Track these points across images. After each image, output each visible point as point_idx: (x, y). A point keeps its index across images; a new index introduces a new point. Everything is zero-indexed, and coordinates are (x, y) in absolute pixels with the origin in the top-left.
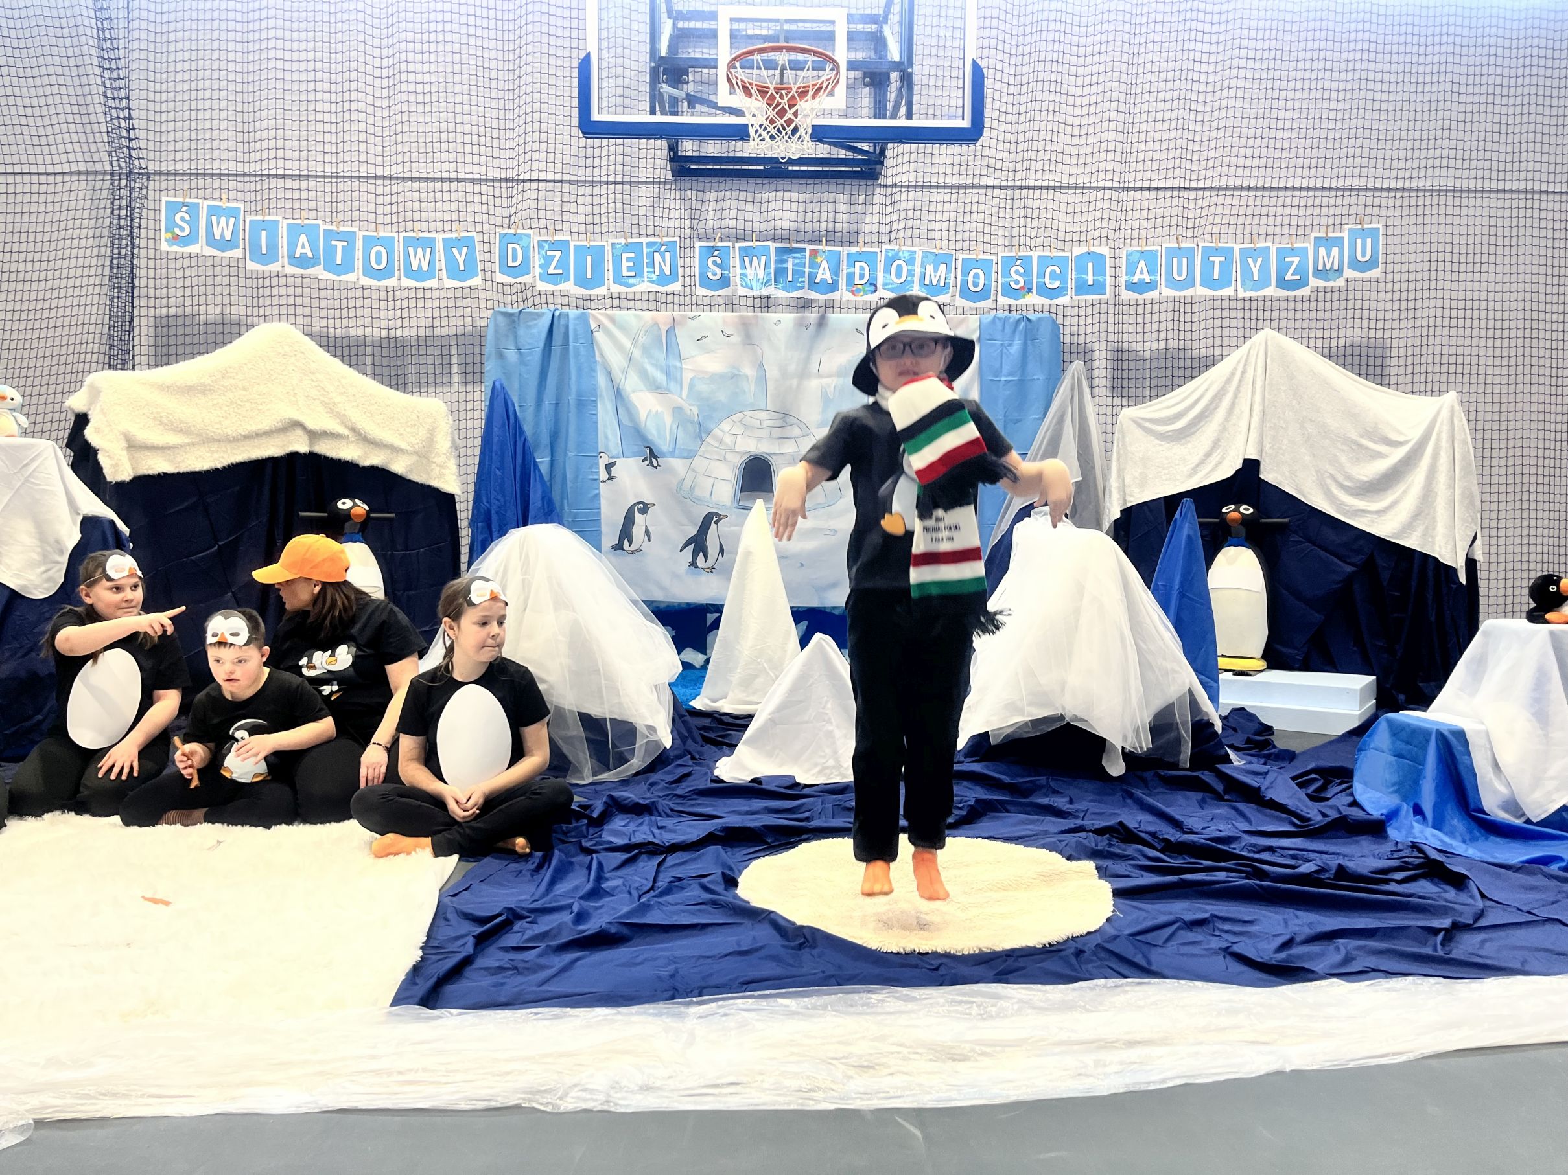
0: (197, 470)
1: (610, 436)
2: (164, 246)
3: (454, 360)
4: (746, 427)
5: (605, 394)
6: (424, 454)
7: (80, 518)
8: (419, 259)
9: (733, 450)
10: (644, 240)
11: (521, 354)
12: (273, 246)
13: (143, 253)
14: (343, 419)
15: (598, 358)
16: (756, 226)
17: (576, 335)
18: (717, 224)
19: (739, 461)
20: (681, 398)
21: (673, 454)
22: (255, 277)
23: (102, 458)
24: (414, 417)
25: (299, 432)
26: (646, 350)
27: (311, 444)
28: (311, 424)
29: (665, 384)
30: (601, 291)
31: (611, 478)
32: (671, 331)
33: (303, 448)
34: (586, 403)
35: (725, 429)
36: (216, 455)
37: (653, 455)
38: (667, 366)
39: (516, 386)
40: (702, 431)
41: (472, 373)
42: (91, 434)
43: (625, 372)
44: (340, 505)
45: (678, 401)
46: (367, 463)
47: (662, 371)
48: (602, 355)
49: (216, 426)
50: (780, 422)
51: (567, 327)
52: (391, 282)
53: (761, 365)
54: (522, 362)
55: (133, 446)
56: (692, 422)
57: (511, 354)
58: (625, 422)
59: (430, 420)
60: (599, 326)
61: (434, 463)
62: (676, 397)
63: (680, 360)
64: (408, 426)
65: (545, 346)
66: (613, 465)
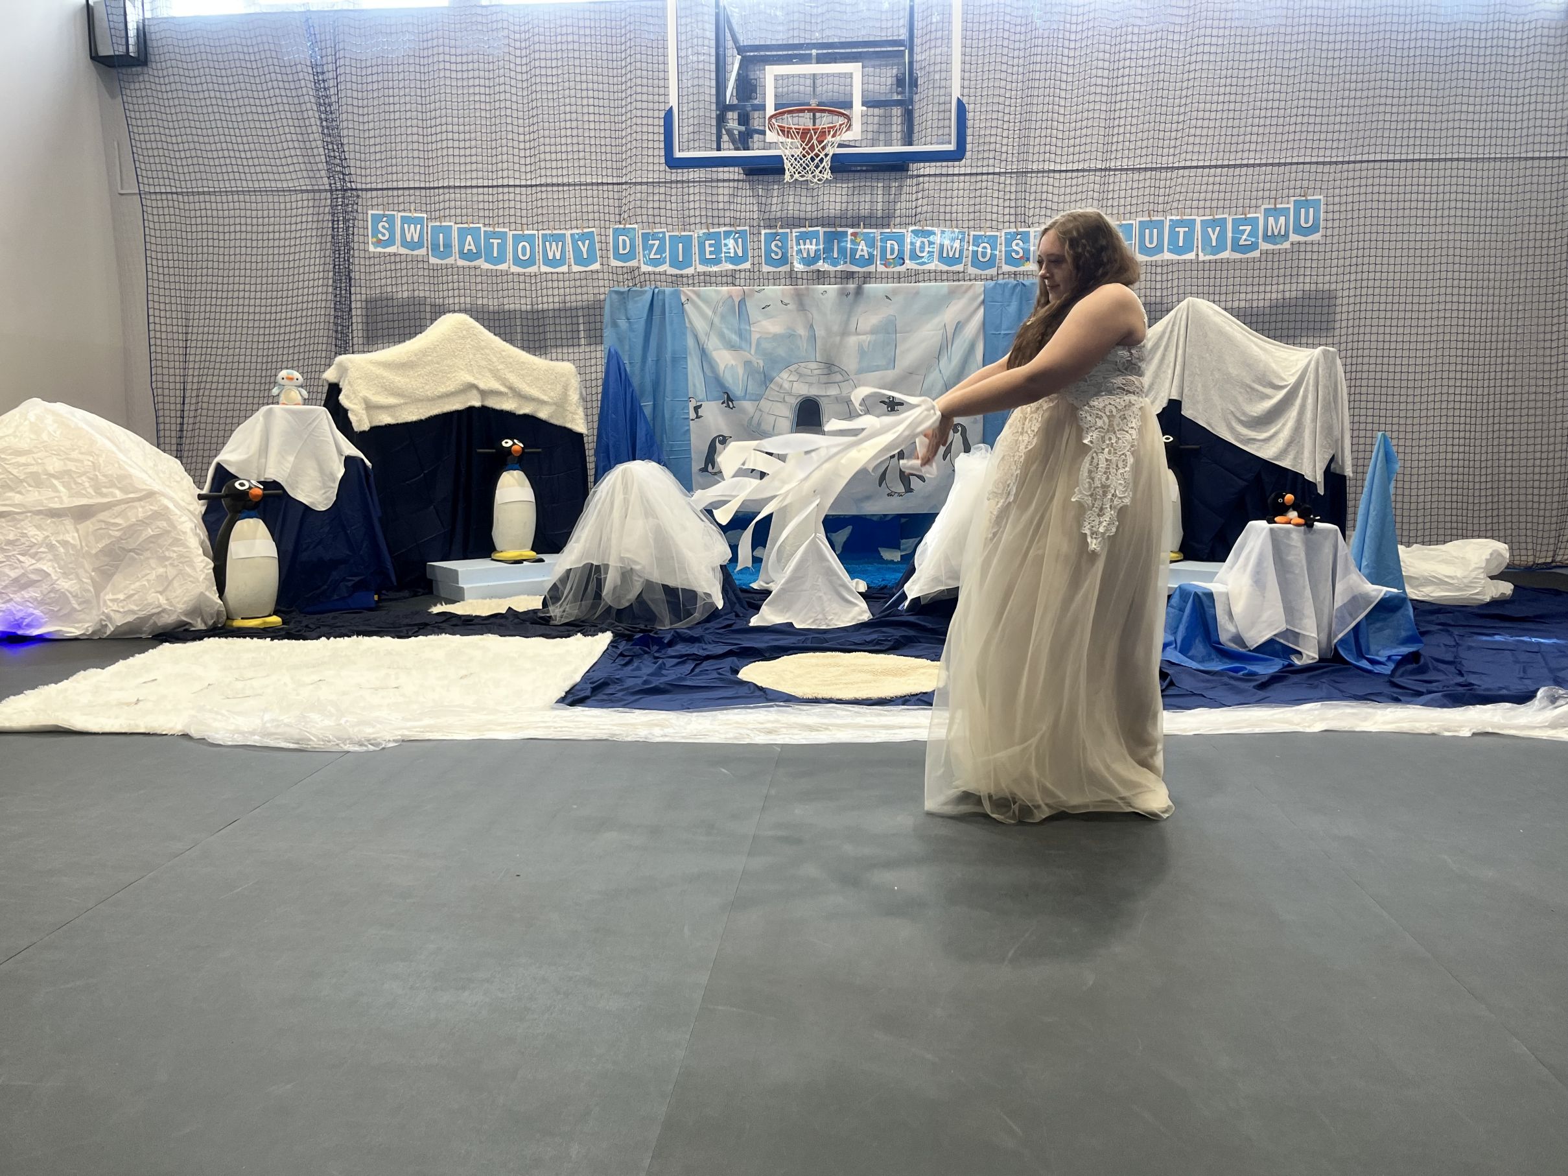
0: (408, 421)
1: (698, 385)
2: (371, 248)
3: (581, 327)
4: (801, 375)
5: (693, 352)
6: (560, 405)
7: (344, 458)
8: (554, 251)
9: (790, 394)
10: (723, 229)
11: (630, 323)
12: (448, 246)
13: (356, 253)
14: (503, 381)
15: (688, 325)
16: (809, 216)
17: (670, 307)
18: (779, 214)
19: (794, 402)
20: (751, 355)
21: (745, 398)
22: (435, 268)
23: (350, 415)
24: (552, 378)
25: (475, 392)
26: (723, 317)
27: (483, 400)
28: (482, 386)
29: (738, 343)
30: (690, 271)
31: (698, 417)
32: (742, 302)
33: (477, 404)
34: (679, 360)
35: (785, 378)
36: (419, 411)
37: (729, 399)
38: (740, 330)
39: (627, 347)
40: (766, 379)
41: (596, 337)
42: (342, 398)
43: (708, 335)
44: (503, 443)
45: (747, 356)
46: (521, 412)
47: (735, 333)
48: (690, 322)
49: (420, 391)
50: (826, 371)
51: (664, 301)
52: (533, 269)
53: (812, 326)
54: (631, 329)
55: (370, 407)
56: (759, 373)
57: (623, 323)
58: (708, 373)
59: (564, 379)
60: (688, 300)
61: (568, 410)
62: (747, 354)
63: (749, 325)
64: (549, 384)
65: (647, 317)
66: (700, 407)
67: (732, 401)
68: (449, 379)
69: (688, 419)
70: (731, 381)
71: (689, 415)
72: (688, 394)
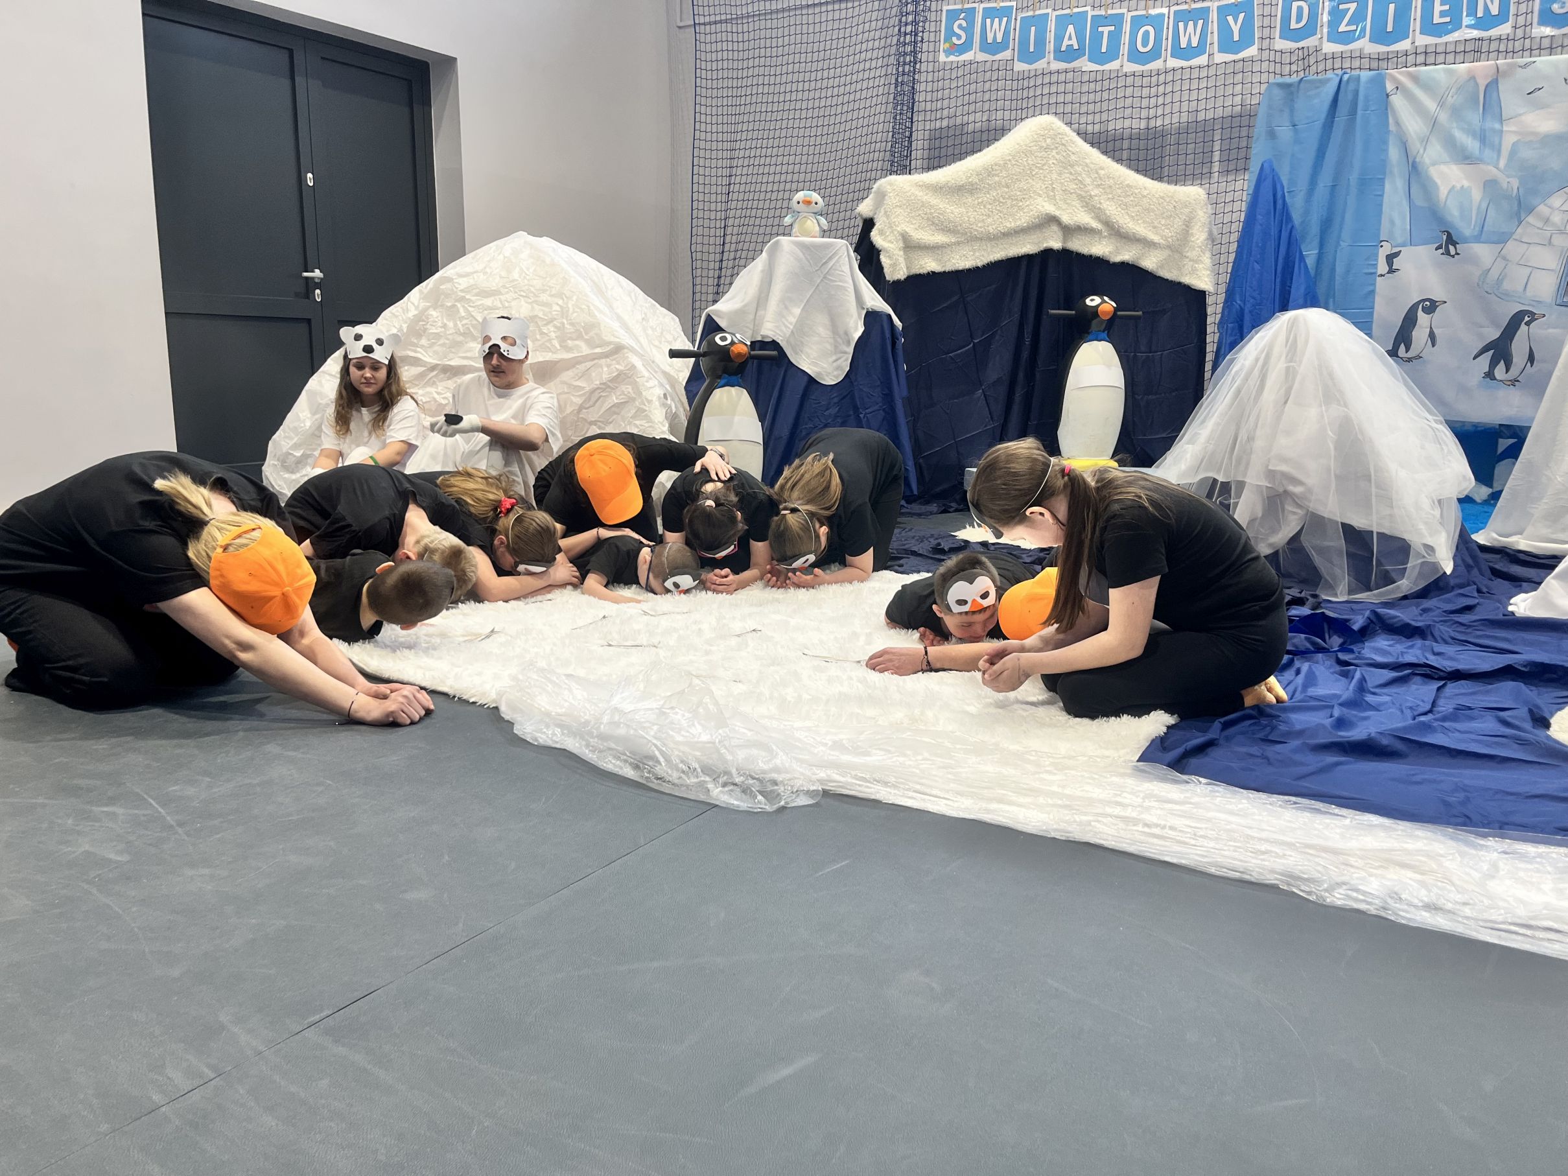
0: (961, 268)
1: (1398, 222)
2: (942, 58)
5: (1396, 171)
6: (1177, 248)
7: (864, 312)
8: (1190, 35)
11: (1296, 132)
12: (1041, 42)
13: (924, 66)
14: (1098, 214)
15: (1392, 127)
17: (1366, 102)
20: (1498, 169)
21: (1478, 239)
22: (1021, 78)
23: (883, 259)
24: (1170, 207)
25: (1055, 228)
26: (1456, 112)
27: (1065, 240)
28: (1066, 219)
29: (1477, 152)
30: (1403, 45)
31: (1391, 271)
32: (1492, 85)
33: (1056, 244)
34: (1372, 183)
35: (1554, 206)
36: (977, 254)
37: (1451, 240)
38: (1483, 131)
40: (1521, 209)
42: (876, 237)
43: (1425, 141)
44: (1088, 302)
45: (1492, 172)
46: (1117, 259)
47: (1474, 134)
48: (1397, 124)
49: (979, 225)
51: (1356, 93)
54: (1297, 139)
55: (910, 246)
56: (1509, 199)
57: (1284, 132)
58: (1419, 202)
59: (1187, 210)
60: (1397, 88)
61: (1187, 257)
62: (1491, 168)
63: (1501, 121)
64: (1163, 218)
65: (1326, 119)
66: (1397, 254)
67: (1454, 244)
68: (1021, 209)
69: (1375, 273)
70: (1456, 213)
71: (1376, 268)
72: (1378, 235)
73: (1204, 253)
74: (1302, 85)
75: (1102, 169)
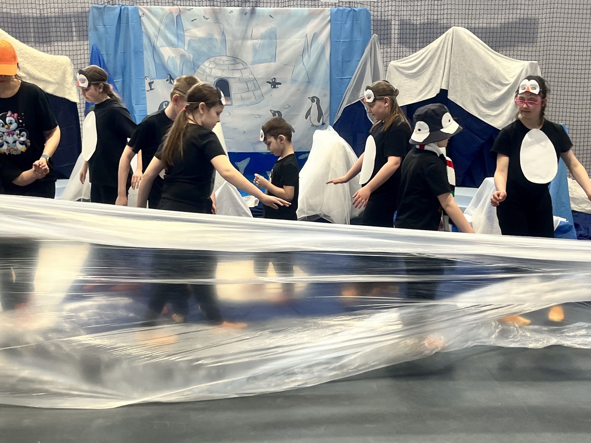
1: (151, 69)
3: (74, 29)
5: (147, 48)
6: (61, 83)
9: (210, 76)
11: (106, 28)
15: (143, 30)
17: (132, 19)
19: (213, 81)
20: (184, 50)
24: (55, 66)
26: (166, 26)
29: (176, 43)
31: (151, 89)
32: (179, 16)
34: (139, 52)
35: (206, 65)
37: (171, 78)
38: (177, 34)
39: (104, 44)
40: (195, 66)
41: (83, 36)
43: (157, 37)
47: (174, 35)
48: (145, 29)
50: (233, 62)
51: (128, 14)
53: (223, 32)
54: (106, 32)
56: (190, 62)
57: (101, 28)
58: (158, 61)
59: (64, 67)
60: (143, 14)
61: (66, 87)
62: (182, 50)
63: (184, 31)
64: (53, 71)
65: (117, 24)
66: (152, 82)
67: (173, 79)
69: (145, 90)
70: (172, 67)
71: (145, 88)
72: (144, 74)
73: (73, 86)
74: (105, 8)
75: (22, 49)
